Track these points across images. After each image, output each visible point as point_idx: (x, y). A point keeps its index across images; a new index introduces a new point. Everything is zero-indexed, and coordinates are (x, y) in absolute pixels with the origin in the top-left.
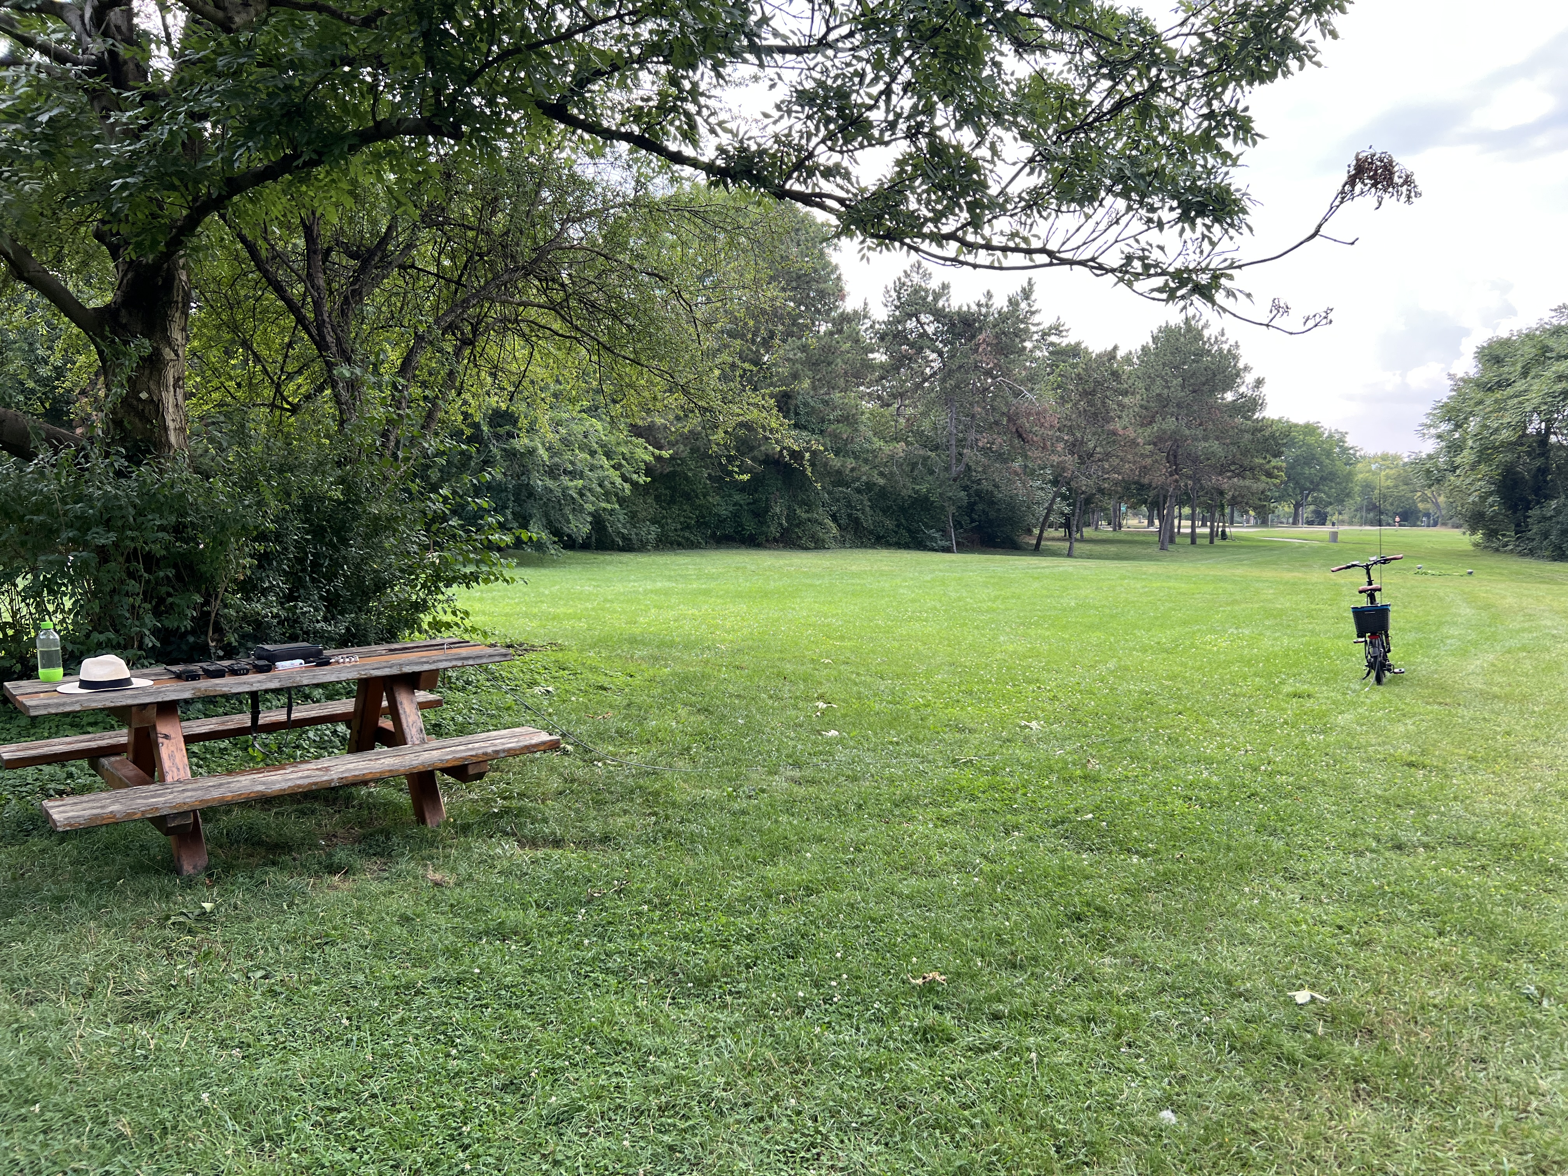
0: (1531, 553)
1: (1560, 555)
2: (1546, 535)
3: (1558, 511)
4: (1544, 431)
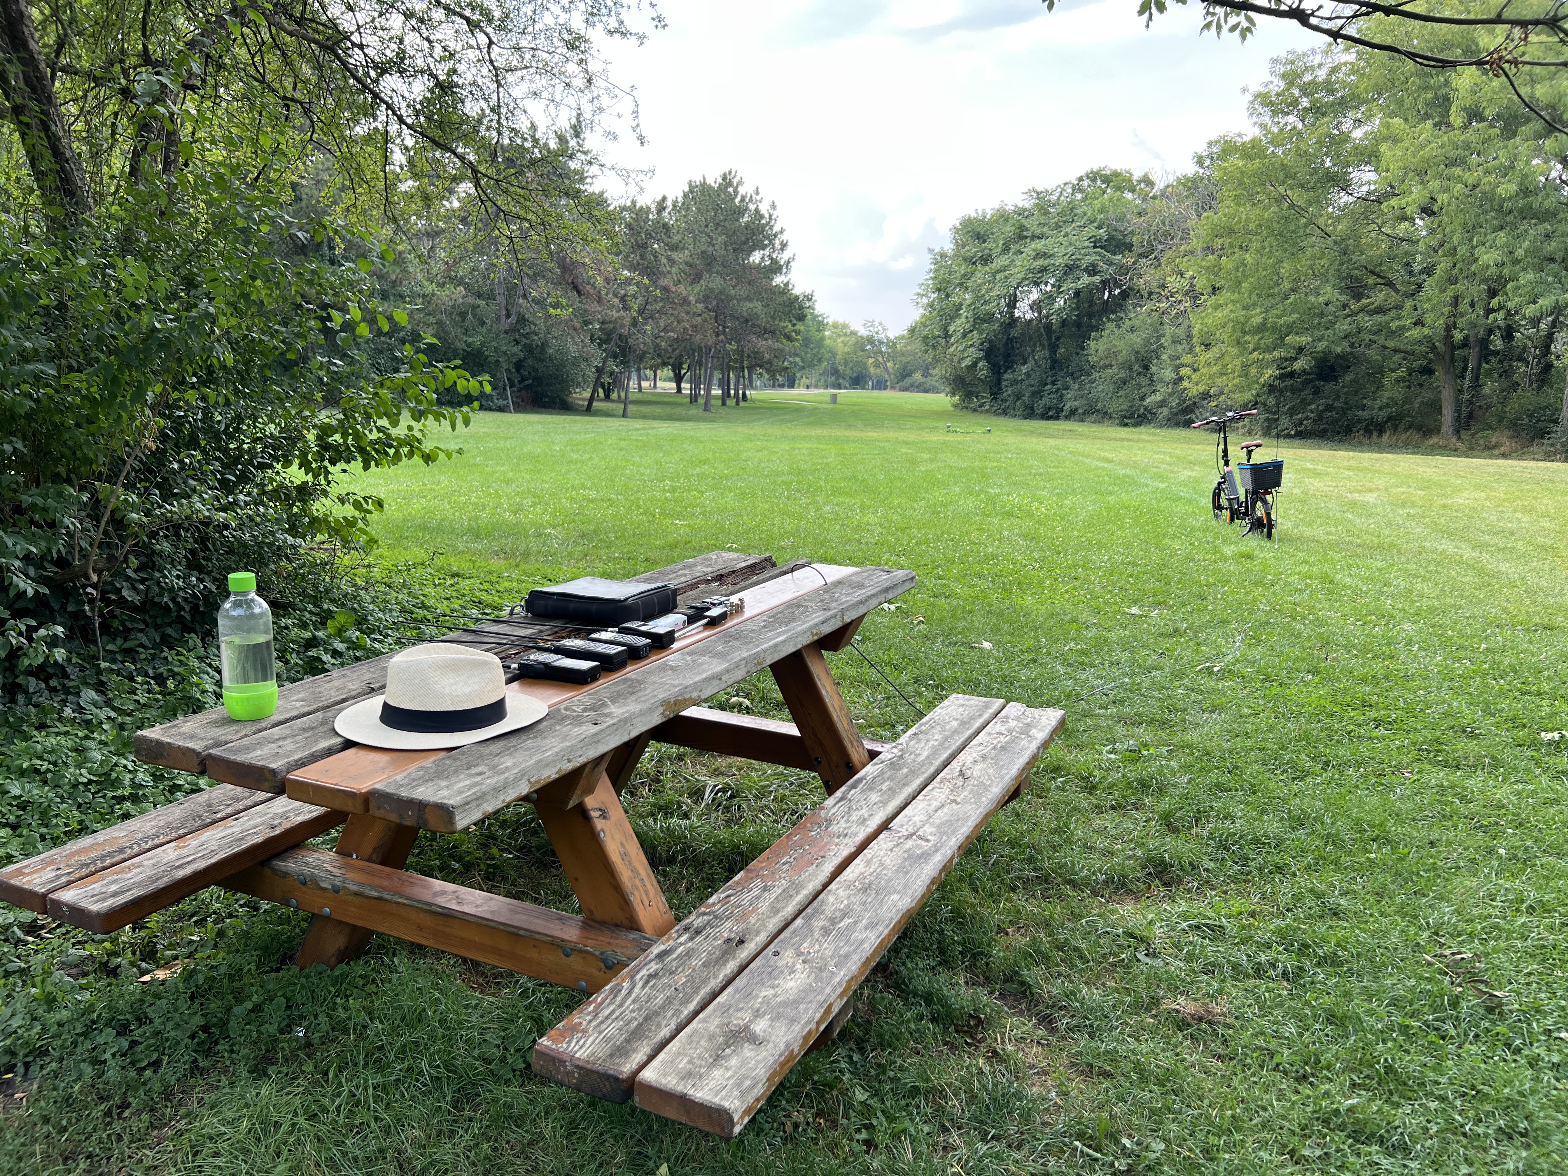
0: (1005, 413)
1: (1030, 413)
2: (1018, 397)
3: (1028, 375)
4: (1012, 303)
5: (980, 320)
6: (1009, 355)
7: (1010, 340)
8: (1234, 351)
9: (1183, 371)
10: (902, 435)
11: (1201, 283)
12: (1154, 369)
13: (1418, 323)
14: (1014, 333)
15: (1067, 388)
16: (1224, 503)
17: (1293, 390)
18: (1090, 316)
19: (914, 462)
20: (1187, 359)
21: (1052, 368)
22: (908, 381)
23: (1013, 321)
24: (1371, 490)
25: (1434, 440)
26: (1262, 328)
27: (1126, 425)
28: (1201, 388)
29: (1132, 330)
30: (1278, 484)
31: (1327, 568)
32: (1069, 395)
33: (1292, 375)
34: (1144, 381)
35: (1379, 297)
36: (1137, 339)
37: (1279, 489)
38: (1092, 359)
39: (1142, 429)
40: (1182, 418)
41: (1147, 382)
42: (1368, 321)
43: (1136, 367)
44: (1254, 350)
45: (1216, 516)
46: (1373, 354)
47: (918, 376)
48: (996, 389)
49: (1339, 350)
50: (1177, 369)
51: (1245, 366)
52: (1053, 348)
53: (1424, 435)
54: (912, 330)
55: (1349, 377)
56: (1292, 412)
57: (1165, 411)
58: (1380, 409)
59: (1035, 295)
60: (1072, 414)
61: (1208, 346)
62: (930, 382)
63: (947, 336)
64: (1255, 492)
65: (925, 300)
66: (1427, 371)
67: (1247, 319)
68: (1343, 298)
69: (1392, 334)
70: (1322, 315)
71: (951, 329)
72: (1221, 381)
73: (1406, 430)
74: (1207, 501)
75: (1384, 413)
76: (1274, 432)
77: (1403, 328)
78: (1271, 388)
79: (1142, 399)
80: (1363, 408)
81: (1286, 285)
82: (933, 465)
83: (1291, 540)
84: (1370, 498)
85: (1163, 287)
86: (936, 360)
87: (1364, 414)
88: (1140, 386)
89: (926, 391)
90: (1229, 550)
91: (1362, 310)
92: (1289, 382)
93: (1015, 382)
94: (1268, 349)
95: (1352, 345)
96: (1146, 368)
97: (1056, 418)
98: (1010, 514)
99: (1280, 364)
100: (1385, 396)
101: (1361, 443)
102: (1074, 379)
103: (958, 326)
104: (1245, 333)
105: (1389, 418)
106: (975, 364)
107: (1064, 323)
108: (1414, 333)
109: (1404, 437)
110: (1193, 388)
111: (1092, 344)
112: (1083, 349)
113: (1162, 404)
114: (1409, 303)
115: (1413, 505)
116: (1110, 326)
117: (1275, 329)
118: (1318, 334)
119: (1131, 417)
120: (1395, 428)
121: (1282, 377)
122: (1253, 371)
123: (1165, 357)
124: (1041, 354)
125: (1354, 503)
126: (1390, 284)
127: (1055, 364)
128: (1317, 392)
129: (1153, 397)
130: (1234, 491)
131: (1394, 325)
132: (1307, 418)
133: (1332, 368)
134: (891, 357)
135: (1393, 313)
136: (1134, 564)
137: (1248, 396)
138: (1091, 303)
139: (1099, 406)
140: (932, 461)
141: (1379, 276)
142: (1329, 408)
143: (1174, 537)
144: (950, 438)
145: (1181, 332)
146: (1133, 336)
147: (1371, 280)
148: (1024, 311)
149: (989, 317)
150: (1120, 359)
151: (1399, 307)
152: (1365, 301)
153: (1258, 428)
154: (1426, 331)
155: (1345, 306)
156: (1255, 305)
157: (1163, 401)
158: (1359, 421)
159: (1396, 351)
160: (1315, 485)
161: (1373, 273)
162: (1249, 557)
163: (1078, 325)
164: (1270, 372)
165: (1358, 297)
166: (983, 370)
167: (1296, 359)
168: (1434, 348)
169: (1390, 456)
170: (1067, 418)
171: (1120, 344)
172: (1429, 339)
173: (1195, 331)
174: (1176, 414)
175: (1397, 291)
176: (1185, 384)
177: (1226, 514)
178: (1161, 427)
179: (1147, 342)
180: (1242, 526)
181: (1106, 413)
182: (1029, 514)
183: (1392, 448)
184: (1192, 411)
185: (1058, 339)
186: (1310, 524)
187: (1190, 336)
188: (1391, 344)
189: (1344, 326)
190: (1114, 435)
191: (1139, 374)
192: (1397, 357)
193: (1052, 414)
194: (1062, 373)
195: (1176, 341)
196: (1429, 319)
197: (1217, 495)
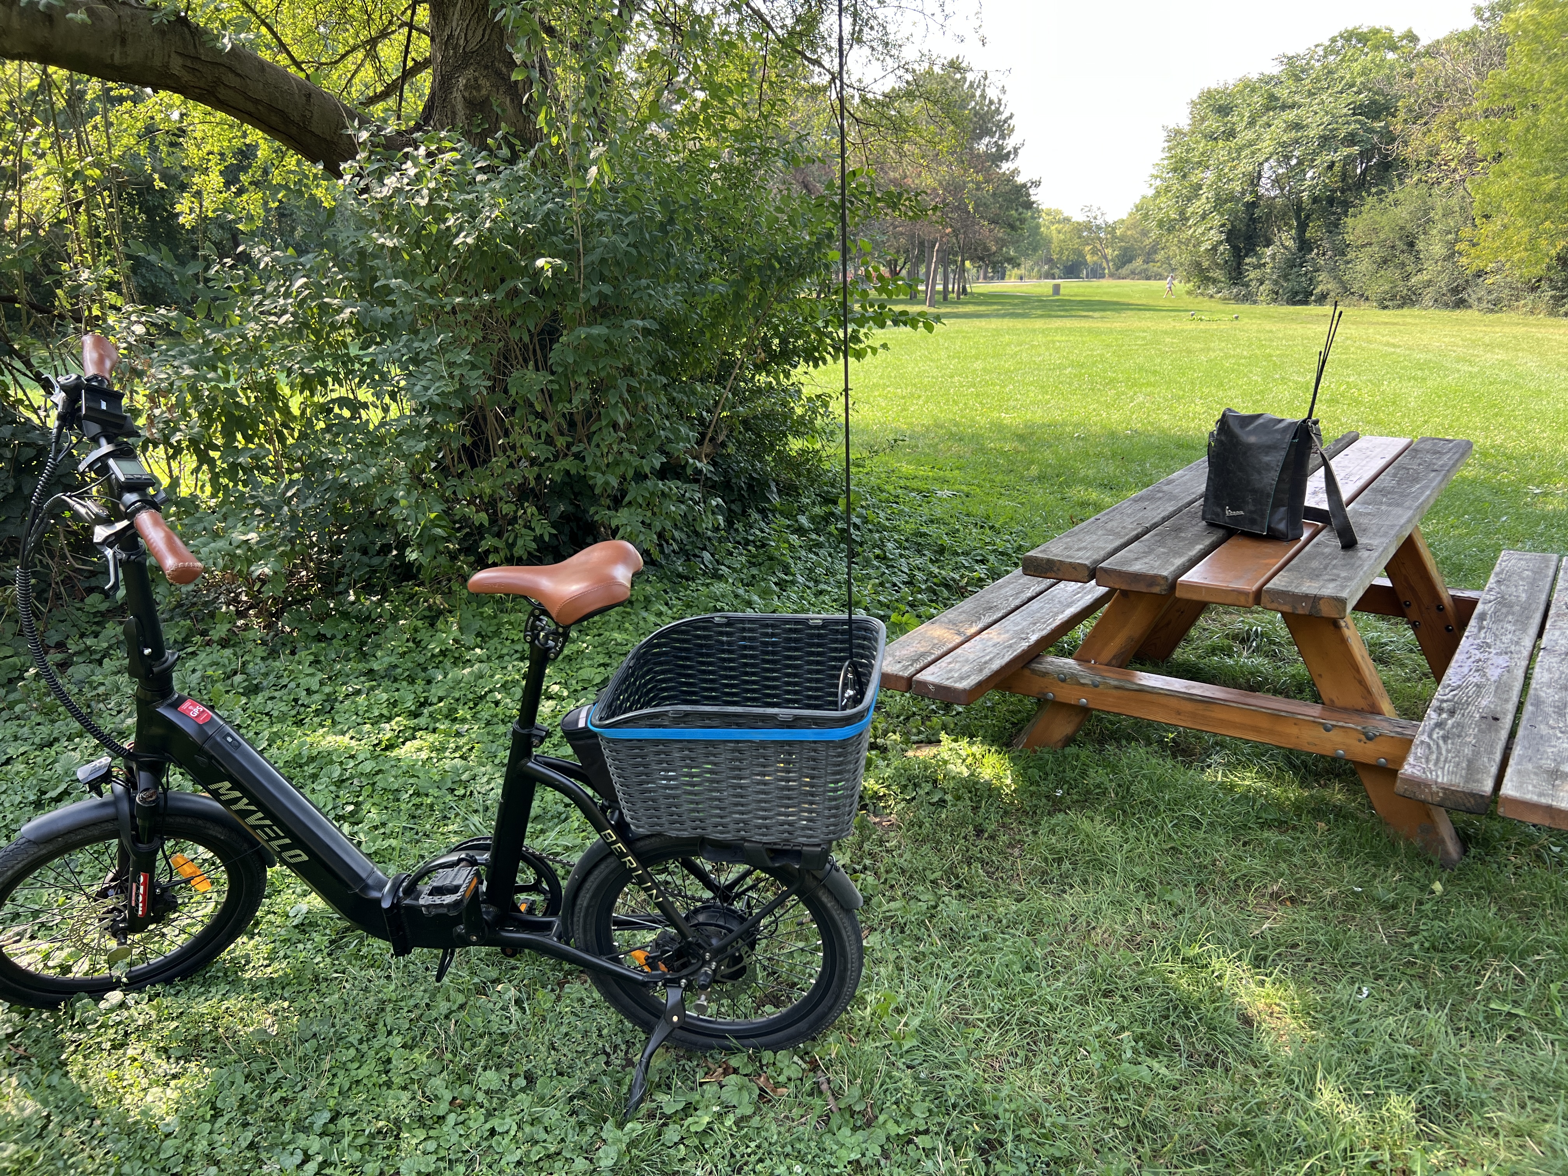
0: (1245, 299)
1: (1274, 298)
2: (1261, 281)
3: (1272, 258)
6: (1251, 237)
9: (1461, 246)
15: (1318, 270)
18: (1346, 190)
20: (1465, 233)
21: (1301, 249)
22: (1128, 268)
23: (1256, 200)
26: (1555, 196)
27: (1386, 307)
28: (1478, 264)
29: (1397, 204)
32: (1320, 277)
34: (1409, 259)
36: (1402, 214)
38: (1349, 237)
39: (1405, 311)
40: (1452, 298)
41: (1412, 260)
43: (1400, 244)
47: (1139, 263)
48: (1236, 273)
50: (1449, 244)
51: (1534, 238)
57: (1433, 291)
60: (1323, 298)
61: (1490, 218)
62: (1152, 268)
65: (1159, 182)
67: (1539, 185)
71: (1190, 210)
78: (1563, 261)
79: (1406, 278)
88: (1403, 265)
89: (1148, 278)
93: (1258, 266)
94: (1561, 219)
96: (1411, 245)
103: (1197, 207)
104: (1535, 201)
107: (1316, 200)
110: (1472, 264)
112: (1339, 227)
119: (1393, 298)
122: (1543, 243)
123: (1434, 232)
124: (1289, 234)
127: (1304, 245)
129: (1419, 276)
134: (1110, 243)
138: (1346, 177)
146: (1397, 211)
148: (1266, 187)
149: (1232, 197)
150: (1382, 236)
156: (1547, 170)
157: (1430, 280)
163: (1333, 201)
164: (1563, 244)
166: (1224, 253)
170: (1317, 302)
171: (1382, 220)
173: (1474, 202)
174: (1445, 294)
176: (1463, 260)
178: (1427, 308)
179: (1413, 216)
181: (1363, 295)
184: (1464, 290)
185: (1308, 217)
187: (1463, 208)
191: (1403, 251)
193: (1301, 298)
195: (1449, 214)
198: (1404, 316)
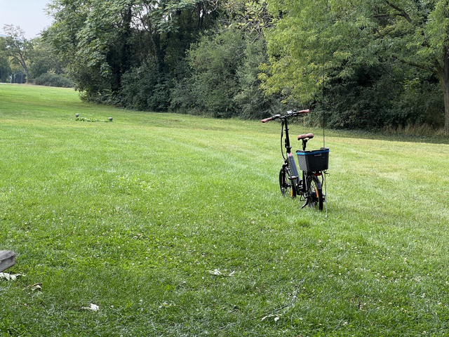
0: (124, 105)
1: (144, 106)
2: (135, 93)
3: (142, 75)
4: (128, 17)
5: (101, 29)
6: (126, 59)
7: (127, 46)
8: (297, 61)
9: (261, 76)
10: (36, 123)
11: (271, 9)
12: (239, 73)
13: (426, 44)
14: (130, 41)
15: (173, 87)
16: (288, 181)
17: (341, 92)
18: (190, 30)
19: (45, 146)
20: (263, 67)
21: (161, 70)
22: (44, 76)
23: (129, 31)
24: (396, 170)
25: (440, 131)
26: (316, 45)
27: (219, 117)
28: (274, 89)
29: (222, 42)
30: (326, 167)
31: (362, 232)
32: (175, 92)
33: (340, 80)
34: (232, 83)
35: (398, 24)
36: (225, 50)
37: (328, 171)
38: (192, 64)
39: (231, 120)
40: (261, 112)
41: (234, 83)
42: (391, 42)
43: (225, 72)
44: (311, 61)
45: (283, 192)
46: (396, 67)
47: (52, 73)
48: (116, 86)
49: (371, 63)
50: (256, 73)
51: (306, 74)
52: (161, 54)
53: (434, 128)
54: (45, 35)
55: (379, 84)
56: (341, 109)
57: (249, 106)
58: (402, 108)
59: (145, 12)
60: (177, 108)
61: (277, 57)
62: (62, 77)
63: (75, 41)
64: (309, 173)
65: (55, 11)
66: (433, 80)
67: (306, 37)
68: (373, 24)
69: (408, 52)
70: (358, 36)
71: (78, 35)
72: (288, 84)
73: (421, 123)
74: (276, 180)
75: (405, 111)
76: (329, 124)
77: (415, 48)
78: (325, 91)
79: (231, 96)
80: (390, 107)
81: (333, 13)
82: (62, 149)
83: (337, 211)
84: (395, 176)
85: (244, 10)
86: (66, 61)
87: (391, 112)
88: (229, 87)
89: (59, 85)
90: (291, 220)
91: (387, 33)
92: (338, 86)
93: (132, 80)
94: (323, 61)
95: (380, 60)
96: (233, 72)
97: (165, 110)
98: (122, 192)
99: (331, 72)
100: (406, 97)
101: (390, 134)
102: (178, 80)
103: (84, 33)
104: (304, 48)
105: (409, 115)
106: (98, 65)
107: (169, 35)
108: (423, 52)
109: (420, 129)
110: (268, 89)
111: (191, 52)
112: (184, 56)
113: (246, 101)
114: (418, 30)
115: (425, 182)
116: (205, 38)
117: (326, 46)
118: (356, 50)
119: (223, 110)
120: (414, 122)
121: (333, 82)
122: (311, 77)
123: (247, 64)
124: (152, 59)
125: (383, 181)
126: (405, 15)
127: (163, 67)
128: (358, 94)
129: (239, 95)
130: (295, 173)
131: (409, 46)
132: (352, 114)
133: (367, 76)
134: (27, 56)
135: (407, 37)
136: (218, 233)
137: (308, 96)
138: (190, 20)
139: (198, 101)
140: (61, 145)
141: (397, 9)
142: (367, 106)
143: (251, 209)
144: (79, 125)
145: (258, 45)
146: (222, 47)
147: (392, 11)
148: (136, 23)
149: (109, 28)
150: (213, 65)
151: (412, 32)
152: (388, 27)
153: (317, 121)
154: (431, 51)
155: (375, 30)
156: (311, 27)
157: (247, 98)
158: (389, 117)
159: (411, 64)
160: (357, 166)
161: (393, 6)
162: (306, 225)
163: (181, 37)
164: (323, 79)
165: (384, 23)
166: (105, 69)
167: (342, 69)
168: (437, 63)
169: (410, 143)
170: (174, 110)
171: (213, 54)
172: (433, 57)
173: (268, 46)
174: (257, 109)
175: (410, 21)
176: (262, 86)
177: (290, 190)
178: (246, 119)
179: (233, 51)
180: (301, 199)
181: (203, 107)
182: (138, 192)
183: (412, 138)
184: (269, 107)
185: (165, 47)
186: (352, 197)
187: (265, 49)
188: (408, 59)
189: (374, 45)
190: (209, 125)
191: (228, 77)
192: (413, 69)
193: (162, 107)
194: (169, 75)
195: (255, 52)
196: (432, 42)
197: (282, 175)
198: (230, 123)
